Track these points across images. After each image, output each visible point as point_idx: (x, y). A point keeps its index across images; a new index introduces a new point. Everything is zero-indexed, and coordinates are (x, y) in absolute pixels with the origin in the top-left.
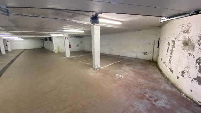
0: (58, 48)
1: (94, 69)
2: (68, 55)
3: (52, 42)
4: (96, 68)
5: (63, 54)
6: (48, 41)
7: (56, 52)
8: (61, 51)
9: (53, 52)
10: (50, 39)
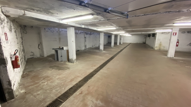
0: (160, 45)
2: (171, 54)
5: (165, 52)
8: (162, 48)
9: (153, 48)
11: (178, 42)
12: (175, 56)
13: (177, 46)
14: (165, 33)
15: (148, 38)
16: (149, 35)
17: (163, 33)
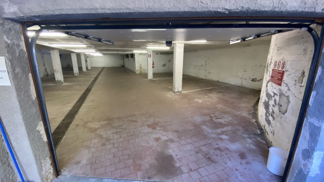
0: (141, 67)
1: (174, 92)
2: (150, 76)
3: (134, 60)
4: (176, 90)
5: (145, 75)
6: (130, 57)
7: (137, 73)
8: (143, 71)
9: (134, 72)
10: (133, 56)
11: (153, 64)
12: (153, 78)
13: (153, 67)
14: (142, 53)
15: (126, 60)
16: (127, 56)
17: (140, 54)
